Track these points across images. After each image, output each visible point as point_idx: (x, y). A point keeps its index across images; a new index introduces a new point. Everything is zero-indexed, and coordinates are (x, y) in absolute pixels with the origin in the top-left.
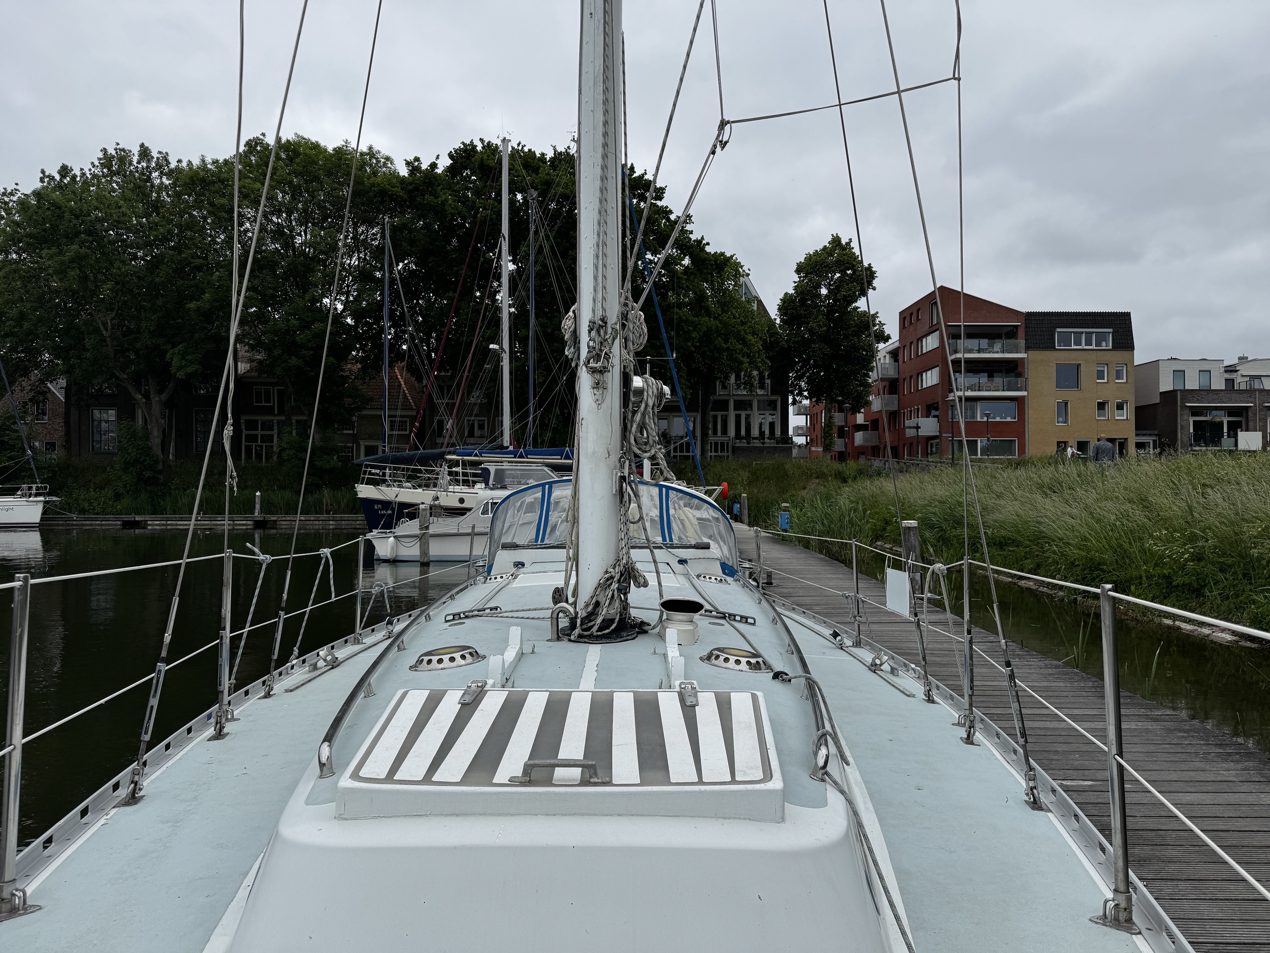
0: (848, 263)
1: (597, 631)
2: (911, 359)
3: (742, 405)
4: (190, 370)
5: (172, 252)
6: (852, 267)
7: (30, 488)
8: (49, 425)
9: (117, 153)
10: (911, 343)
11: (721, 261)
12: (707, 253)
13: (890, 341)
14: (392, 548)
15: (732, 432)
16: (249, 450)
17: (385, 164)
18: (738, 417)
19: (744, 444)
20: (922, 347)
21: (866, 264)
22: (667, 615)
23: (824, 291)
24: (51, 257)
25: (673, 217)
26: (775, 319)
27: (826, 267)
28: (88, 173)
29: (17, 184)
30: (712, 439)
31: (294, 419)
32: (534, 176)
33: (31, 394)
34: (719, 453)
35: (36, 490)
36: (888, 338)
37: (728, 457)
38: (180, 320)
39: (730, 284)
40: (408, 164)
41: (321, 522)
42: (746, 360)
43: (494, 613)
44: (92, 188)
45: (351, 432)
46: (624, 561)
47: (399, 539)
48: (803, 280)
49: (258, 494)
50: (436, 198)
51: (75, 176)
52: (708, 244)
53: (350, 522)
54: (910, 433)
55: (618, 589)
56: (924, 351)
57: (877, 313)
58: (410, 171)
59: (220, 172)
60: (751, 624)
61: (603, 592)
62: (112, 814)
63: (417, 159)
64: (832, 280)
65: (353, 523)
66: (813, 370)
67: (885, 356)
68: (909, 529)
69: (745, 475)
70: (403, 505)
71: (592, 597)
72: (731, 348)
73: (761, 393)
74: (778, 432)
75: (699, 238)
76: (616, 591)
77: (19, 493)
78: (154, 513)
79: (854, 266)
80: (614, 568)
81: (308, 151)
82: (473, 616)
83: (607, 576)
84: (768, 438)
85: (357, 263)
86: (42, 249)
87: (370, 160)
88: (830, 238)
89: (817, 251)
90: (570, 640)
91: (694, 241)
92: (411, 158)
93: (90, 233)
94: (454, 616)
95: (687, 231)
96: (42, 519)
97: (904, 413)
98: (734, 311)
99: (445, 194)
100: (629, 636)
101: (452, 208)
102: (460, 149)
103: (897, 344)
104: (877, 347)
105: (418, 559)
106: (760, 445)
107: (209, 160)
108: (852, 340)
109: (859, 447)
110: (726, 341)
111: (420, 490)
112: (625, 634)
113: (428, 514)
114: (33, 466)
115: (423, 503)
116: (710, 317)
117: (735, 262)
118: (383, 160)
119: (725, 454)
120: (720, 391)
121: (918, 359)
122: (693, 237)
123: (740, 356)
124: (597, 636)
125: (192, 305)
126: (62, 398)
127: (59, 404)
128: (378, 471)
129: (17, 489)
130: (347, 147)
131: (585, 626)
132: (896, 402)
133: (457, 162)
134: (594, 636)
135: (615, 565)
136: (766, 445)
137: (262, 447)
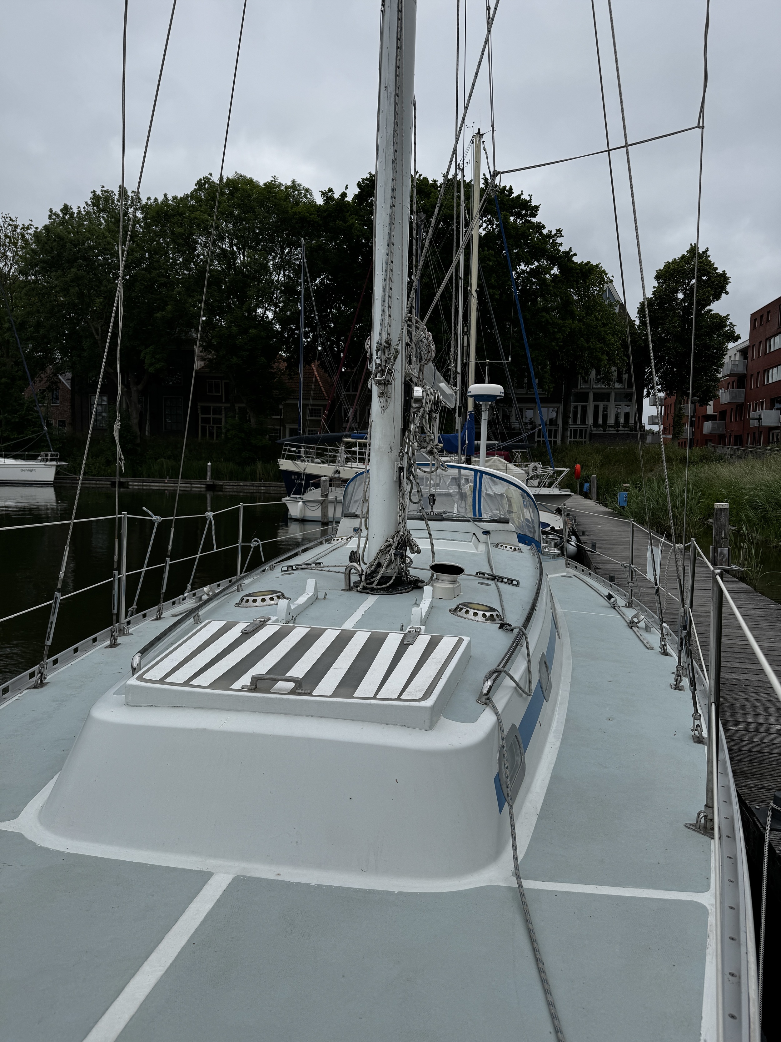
0: (703, 270)
1: (376, 585)
2: (759, 356)
3: (602, 397)
4: (158, 366)
5: (143, 272)
6: (708, 274)
7: (47, 455)
8: (61, 407)
9: (102, 194)
10: (760, 343)
11: (586, 270)
12: (574, 263)
13: (740, 341)
14: (301, 510)
15: (590, 421)
16: (204, 429)
17: (305, 195)
18: (596, 408)
19: (600, 431)
20: (770, 346)
21: (720, 271)
22: (437, 575)
23: (680, 296)
24: (57, 279)
25: (545, 232)
26: (634, 321)
27: (683, 273)
28: (82, 210)
29: (31, 221)
30: (572, 426)
31: (237, 406)
32: (426, 200)
33: (48, 384)
34: (578, 439)
35: (51, 456)
36: (737, 338)
37: (585, 442)
38: (150, 327)
39: (594, 290)
40: (323, 194)
41: (255, 488)
42: (605, 357)
43: (317, 567)
44: (85, 223)
45: (279, 417)
46: (401, 533)
47: (307, 503)
48: (662, 286)
49: (209, 464)
50: (345, 222)
51: (73, 213)
52: (575, 255)
53: (276, 488)
54: (754, 423)
55: (395, 554)
56: (772, 350)
57: (729, 315)
58: (325, 200)
59: (178, 206)
60: (515, 585)
61: (384, 556)
62: (24, 693)
63: (330, 190)
64: (688, 286)
65: (279, 489)
66: (667, 367)
67: (735, 354)
68: (721, 509)
69: (599, 458)
70: (310, 477)
71: (375, 560)
72: (592, 347)
73: (619, 387)
74: (632, 422)
75: (568, 250)
76: (393, 556)
77: (40, 458)
78: (134, 476)
79: (709, 273)
80: (393, 539)
81: (244, 187)
82: (302, 569)
83: (386, 544)
84: (623, 426)
85: (283, 279)
86: (51, 272)
87: (293, 192)
88: (688, 248)
89: (675, 259)
90: (357, 591)
91: (563, 252)
92: (325, 189)
93: (85, 259)
94: (288, 567)
95: (557, 243)
96: (55, 478)
97: (750, 406)
98: (597, 314)
99: (352, 219)
100: (403, 590)
101: (358, 231)
102: (367, 179)
103: (747, 343)
104: (727, 346)
105: (320, 519)
106: (615, 432)
107: (170, 197)
108: (704, 339)
109: (707, 435)
110: (588, 341)
111: (326, 465)
112: (400, 588)
113: (328, 485)
114: (48, 438)
115: (325, 476)
116: (574, 319)
117: (600, 270)
118: (303, 192)
119: (583, 440)
120: (581, 385)
121: (766, 357)
122: (562, 249)
123: (600, 354)
124: (377, 589)
125: (158, 315)
126: (69, 387)
127: (67, 391)
128: (295, 449)
129: (38, 456)
130: (275, 182)
131: (369, 581)
132: (743, 396)
133: (364, 191)
134: (375, 589)
135: (394, 536)
136: (620, 432)
137: (213, 427)
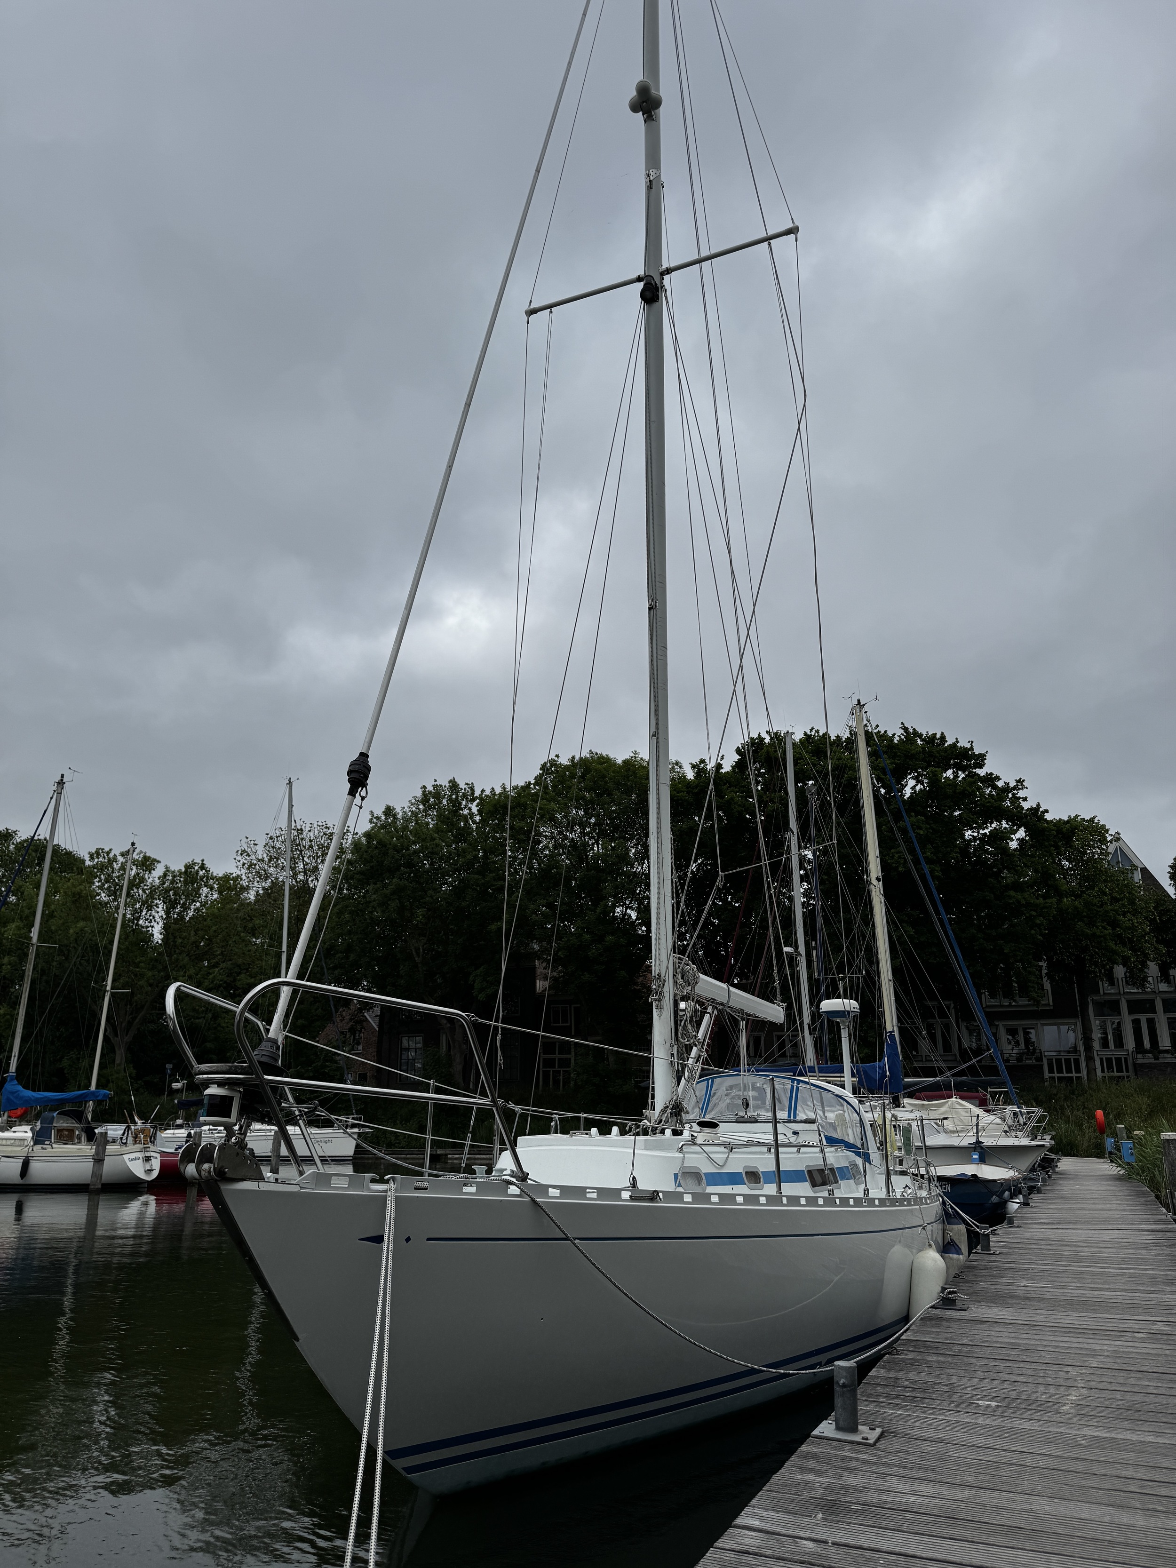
3: (1142, 1006)
8: (363, 1055)
9: (433, 789)
12: (1048, 822)
15: (1130, 1043)
16: (546, 1075)
17: (673, 769)
18: (1136, 1023)
19: (1149, 1059)
24: (376, 891)
25: (1000, 784)
28: (408, 811)
30: (1102, 1053)
34: (1115, 1074)
35: (352, 1122)
37: (1128, 1077)
38: (482, 942)
39: (1094, 853)
40: (693, 766)
44: (411, 824)
51: (396, 815)
52: (1047, 811)
58: (697, 773)
59: (519, 796)
63: (702, 761)
69: (1144, 1101)
73: (1167, 989)
75: (1035, 806)
81: (599, 767)
86: (368, 885)
91: (1027, 810)
92: (696, 761)
93: (408, 865)
95: (1019, 798)
96: (355, 1152)
98: (1102, 886)
101: (740, 805)
102: (747, 744)
110: (1090, 926)
117: (1097, 825)
118: (672, 766)
119: (1125, 1074)
120: (1104, 987)
122: (1026, 805)
123: (1111, 944)
126: (375, 1027)
127: (373, 1033)
130: (635, 757)
133: (745, 758)
137: (559, 1072)
